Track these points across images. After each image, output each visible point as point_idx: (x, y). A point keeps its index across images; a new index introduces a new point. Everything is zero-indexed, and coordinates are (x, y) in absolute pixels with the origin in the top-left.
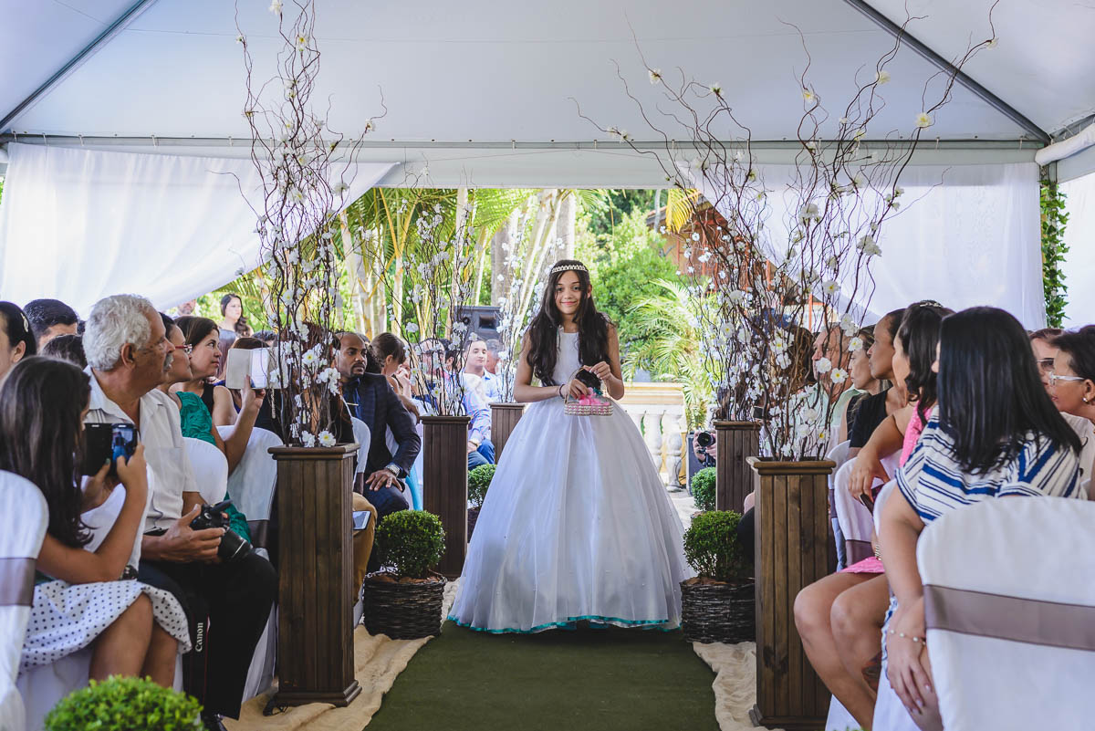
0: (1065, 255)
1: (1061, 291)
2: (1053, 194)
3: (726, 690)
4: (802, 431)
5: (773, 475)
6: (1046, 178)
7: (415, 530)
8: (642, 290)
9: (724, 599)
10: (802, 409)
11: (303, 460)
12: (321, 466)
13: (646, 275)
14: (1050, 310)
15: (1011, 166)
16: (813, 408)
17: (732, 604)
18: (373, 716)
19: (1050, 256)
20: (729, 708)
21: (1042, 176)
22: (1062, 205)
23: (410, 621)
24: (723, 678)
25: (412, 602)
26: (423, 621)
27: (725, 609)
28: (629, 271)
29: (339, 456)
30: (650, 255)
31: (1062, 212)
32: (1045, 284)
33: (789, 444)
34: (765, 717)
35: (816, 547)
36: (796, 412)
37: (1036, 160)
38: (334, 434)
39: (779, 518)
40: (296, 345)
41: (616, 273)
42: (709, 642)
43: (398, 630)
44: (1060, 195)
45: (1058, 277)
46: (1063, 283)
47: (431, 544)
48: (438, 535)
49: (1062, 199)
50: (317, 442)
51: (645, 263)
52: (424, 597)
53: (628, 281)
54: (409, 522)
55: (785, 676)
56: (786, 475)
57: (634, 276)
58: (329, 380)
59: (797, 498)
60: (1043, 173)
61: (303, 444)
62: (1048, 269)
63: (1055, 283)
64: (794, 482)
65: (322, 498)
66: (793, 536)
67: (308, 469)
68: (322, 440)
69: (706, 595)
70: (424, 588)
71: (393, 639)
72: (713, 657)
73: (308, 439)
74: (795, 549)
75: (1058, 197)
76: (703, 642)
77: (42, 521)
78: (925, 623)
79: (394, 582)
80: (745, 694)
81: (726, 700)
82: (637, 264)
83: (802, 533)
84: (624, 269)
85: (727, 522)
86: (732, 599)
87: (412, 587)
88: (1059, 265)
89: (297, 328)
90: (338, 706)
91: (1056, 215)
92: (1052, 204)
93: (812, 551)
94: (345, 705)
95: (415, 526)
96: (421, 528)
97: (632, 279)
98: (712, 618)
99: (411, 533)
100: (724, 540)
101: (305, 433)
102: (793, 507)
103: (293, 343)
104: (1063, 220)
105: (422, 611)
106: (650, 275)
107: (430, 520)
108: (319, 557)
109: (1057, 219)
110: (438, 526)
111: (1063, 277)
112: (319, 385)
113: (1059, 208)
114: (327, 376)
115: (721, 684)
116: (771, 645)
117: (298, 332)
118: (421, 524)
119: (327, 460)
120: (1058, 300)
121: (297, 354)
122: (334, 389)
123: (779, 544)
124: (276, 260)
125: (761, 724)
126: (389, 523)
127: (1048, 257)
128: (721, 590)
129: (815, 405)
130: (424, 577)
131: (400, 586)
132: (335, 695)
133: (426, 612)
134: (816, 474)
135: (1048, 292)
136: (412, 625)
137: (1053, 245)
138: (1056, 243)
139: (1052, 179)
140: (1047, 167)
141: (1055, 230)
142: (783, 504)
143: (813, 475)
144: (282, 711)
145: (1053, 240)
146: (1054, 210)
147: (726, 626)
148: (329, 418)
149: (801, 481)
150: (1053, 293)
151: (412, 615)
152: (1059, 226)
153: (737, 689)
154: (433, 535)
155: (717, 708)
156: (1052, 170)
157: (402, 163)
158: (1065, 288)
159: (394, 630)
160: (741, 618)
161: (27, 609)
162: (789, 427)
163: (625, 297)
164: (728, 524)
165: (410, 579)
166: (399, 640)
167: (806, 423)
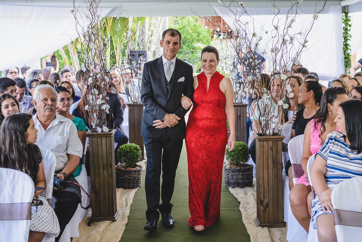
0: (351, 39)
1: (349, 51)
2: (346, 16)
3: (244, 210)
4: (273, 126)
5: (263, 141)
6: (344, 11)
7: (131, 151)
8: (191, 35)
9: (240, 173)
10: (273, 118)
11: (98, 137)
12: (104, 140)
13: (192, 30)
14: (345, 58)
15: (332, 7)
16: (277, 117)
17: (242, 174)
18: (126, 225)
19: (346, 39)
20: (247, 218)
21: (343, 10)
22: (350, 21)
23: (131, 183)
24: (243, 205)
25: (131, 176)
26: (135, 182)
27: (240, 176)
28: (186, 28)
29: (110, 136)
30: (193, 22)
31: (350, 23)
32: (344, 49)
33: (269, 131)
34: (261, 223)
35: (278, 165)
36: (271, 119)
37: (341, 4)
38: (108, 128)
39: (265, 156)
40: (94, 97)
41: (181, 29)
42: (234, 187)
43: (126, 186)
44: (349, 17)
45: (348, 46)
46: (350, 48)
47: (137, 156)
48: (140, 152)
49: (350, 18)
50: (102, 131)
51: (192, 25)
52: (135, 174)
53: (185, 32)
54: (129, 149)
55: (268, 209)
56: (268, 141)
57: (187, 30)
58: (106, 109)
59: (272, 149)
60: (343, 9)
61: (97, 132)
62: (345, 44)
63: (347, 48)
64: (270, 143)
65: (104, 150)
66: (270, 162)
67: (99, 140)
68: (104, 130)
69: (233, 172)
70: (135, 171)
71: (125, 189)
72: (237, 195)
73: (99, 130)
74: (271, 166)
75: (348, 18)
76: (232, 187)
77: (33, 190)
78: (334, 222)
79: (125, 169)
80: (252, 212)
81: (245, 214)
82: (188, 26)
83: (273, 161)
84: (184, 27)
85: (240, 146)
86: (242, 173)
87: (131, 171)
88: (349, 42)
89: (94, 91)
90: (113, 221)
91: (348, 24)
92: (347, 21)
93: (277, 167)
94: (115, 221)
95: (131, 150)
96: (134, 150)
97: (187, 31)
98: (235, 179)
99: (130, 152)
100: (239, 152)
101: (98, 128)
102: (270, 152)
103: (92, 96)
104: (350, 26)
105: (135, 179)
106: (193, 29)
107: (136, 147)
108: (104, 171)
109: (348, 25)
110: (139, 149)
111: (350, 46)
112: (102, 110)
113: (349, 22)
114: (105, 108)
115: (242, 208)
116: (263, 199)
117: (95, 93)
118: (133, 149)
119: (106, 137)
120: (348, 54)
121: (94, 100)
122: (108, 112)
123: (266, 165)
124: (86, 67)
125: (260, 226)
126: (122, 149)
127: (345, 39)
128: (238, 170)
129: (277, 116)
130: (135, 167)
131: (127, 171)
132: (111, 217)
133: (136, 179)
134: (278, 141)
135: (345, 52)
136: (131, 184)
137: (346, 35)
138: (348, 34)
139: (347, 11)
140: (345, 7)
141: (347, 29)
142: (266, 151)
143: (277, 141)
144: (94, 224)
145: (347, 33)
146: (347, 22)
147: (240, 182)
148: (106, 122)
149: (273, 143)
150: (346, 52)
151: (131, 181)
152: (349, 28)
153: (248, 209)
154: (138, 153)
155: (243, 218)
156: (346, 8)
157: (115, 8)
158: (350, 50)
159: (125, 186)
160: (245, 179)
161: (29, 221)
162: (269, 124)
163: (184, 38)
164: (240, 147)
165: (130, 168)
166: (127, 189)
167: (274, 123)
